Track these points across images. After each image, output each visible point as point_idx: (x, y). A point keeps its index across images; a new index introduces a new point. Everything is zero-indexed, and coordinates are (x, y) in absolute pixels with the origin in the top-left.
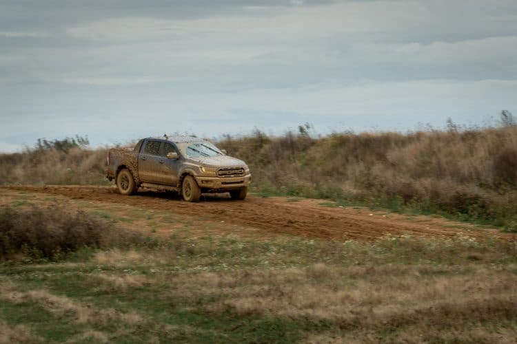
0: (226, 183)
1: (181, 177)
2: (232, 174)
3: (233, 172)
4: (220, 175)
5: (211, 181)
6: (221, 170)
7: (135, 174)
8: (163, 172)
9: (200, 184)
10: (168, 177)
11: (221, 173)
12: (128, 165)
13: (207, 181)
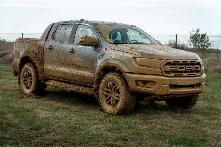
0: (176, 86)
1: (99, 74)
2: (185, 72)
3: (186, 68)
4: (166, 72)
5: (153, 82)
6: (169, 64)
7: (39, 68)
8: (73, 65)
9: (133, 86)
10: (81, 72)
11: (168, 68)
12: (32, 57)
13: (145, 82)
